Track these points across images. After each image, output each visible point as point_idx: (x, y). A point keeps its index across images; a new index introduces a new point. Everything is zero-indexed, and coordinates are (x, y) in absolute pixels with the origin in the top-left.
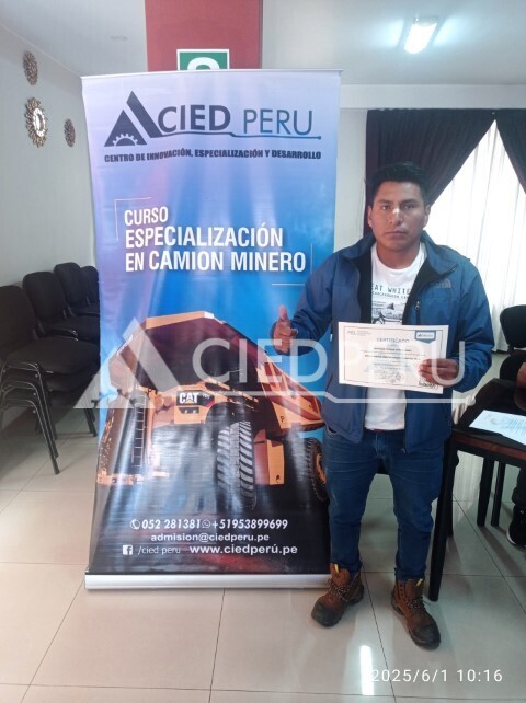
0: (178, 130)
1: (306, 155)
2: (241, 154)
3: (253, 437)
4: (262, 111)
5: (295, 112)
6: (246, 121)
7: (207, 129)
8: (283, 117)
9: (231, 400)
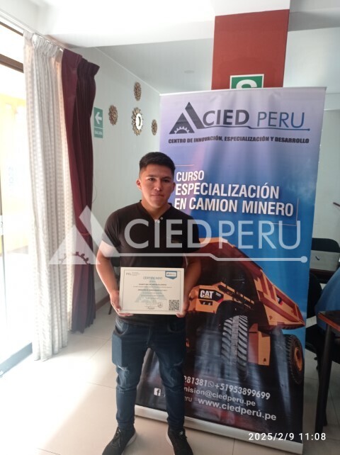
0: (215, 124)
1: (298, 141)
2: (254, 139)
3: (249, 328)
4: (270, 113)
5: (293, 114)
6: (259, 119)
7: (234, 124)
8: (284, 116)
9: (235, 300)
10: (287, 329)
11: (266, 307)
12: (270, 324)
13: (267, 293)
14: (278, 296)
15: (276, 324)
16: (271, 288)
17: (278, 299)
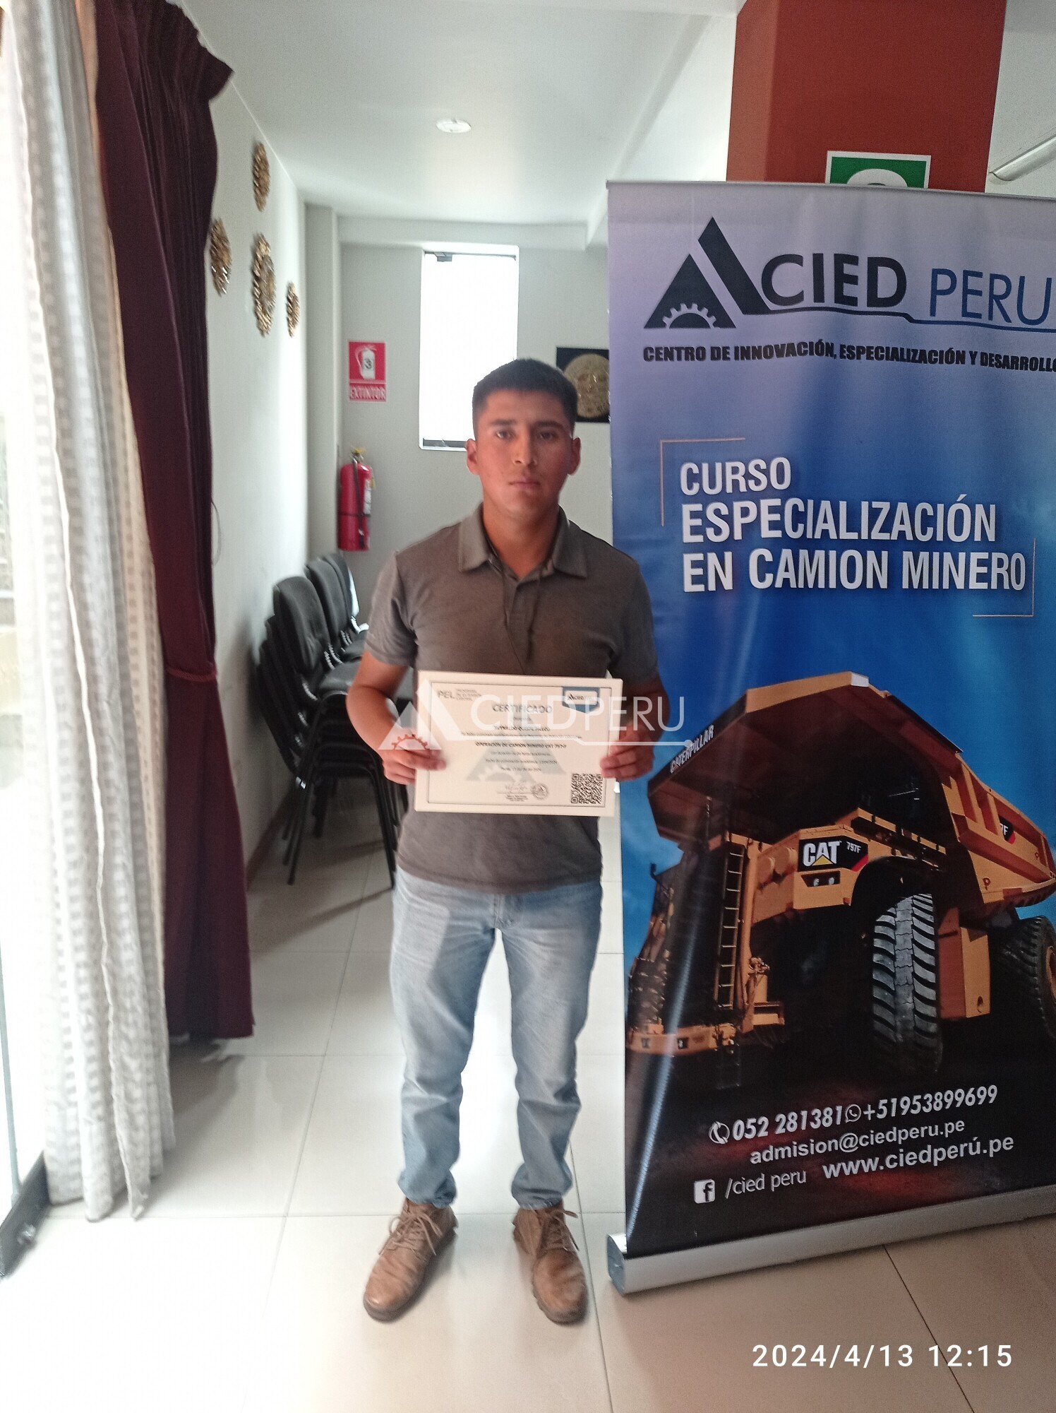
1: (1034, 364)
2: (923, 357)
3: (935, 925)
4: (964, 274)
5: (1022, 279)
6: (935, 292)
7: (862, 305)
8: (1000, 287)
9: (899, 854)
10: (1030, 904)
11: (975, 857)
12: (987, 899)
13: (974, 820)
14: (1003, 821)
15: (999, 897)
16: (983, 801)
17: (1002, 829)
